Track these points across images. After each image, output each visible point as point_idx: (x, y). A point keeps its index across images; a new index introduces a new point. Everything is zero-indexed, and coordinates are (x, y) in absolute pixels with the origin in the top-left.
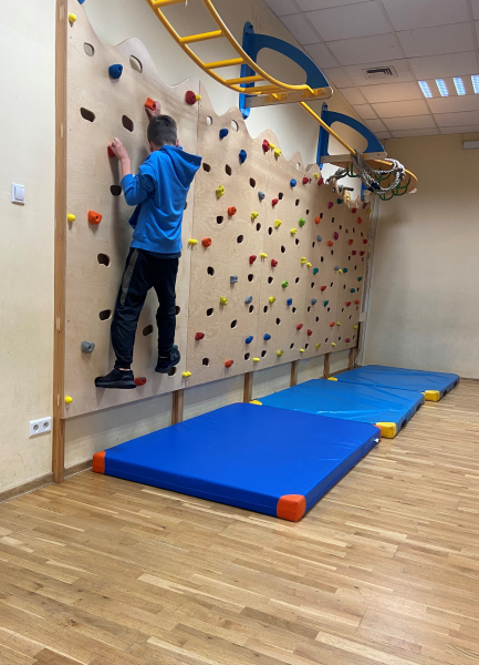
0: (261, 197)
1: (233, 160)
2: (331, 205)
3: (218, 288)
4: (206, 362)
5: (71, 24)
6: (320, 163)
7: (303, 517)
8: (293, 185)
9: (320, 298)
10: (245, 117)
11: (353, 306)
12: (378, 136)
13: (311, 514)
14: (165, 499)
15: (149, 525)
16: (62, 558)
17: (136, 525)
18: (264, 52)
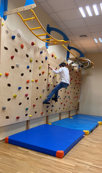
1: (44, 59)
2: (70, 71)
6: (67, 60)
7: (63, 157)
10: (47, 48)
17: (16, 158)
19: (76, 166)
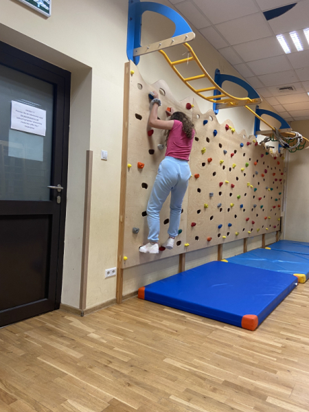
0: (225, 152)
1: (210, 135)
2: (262, 156)
3: (203, 199)
4: (197, 238)
5: (132, 75)
6: (256, 135)
7: (257, 328)
8: (242, 146)
9: (258, 204)
10: (216, 114)
11: (277, 208)
12: (287, 120)
13: (261, 327)
14: (176, 315)
15: (169, 330)
16: (122, 346)
17: (161, 329)
18: (226, 83)
19: (284, 347)
